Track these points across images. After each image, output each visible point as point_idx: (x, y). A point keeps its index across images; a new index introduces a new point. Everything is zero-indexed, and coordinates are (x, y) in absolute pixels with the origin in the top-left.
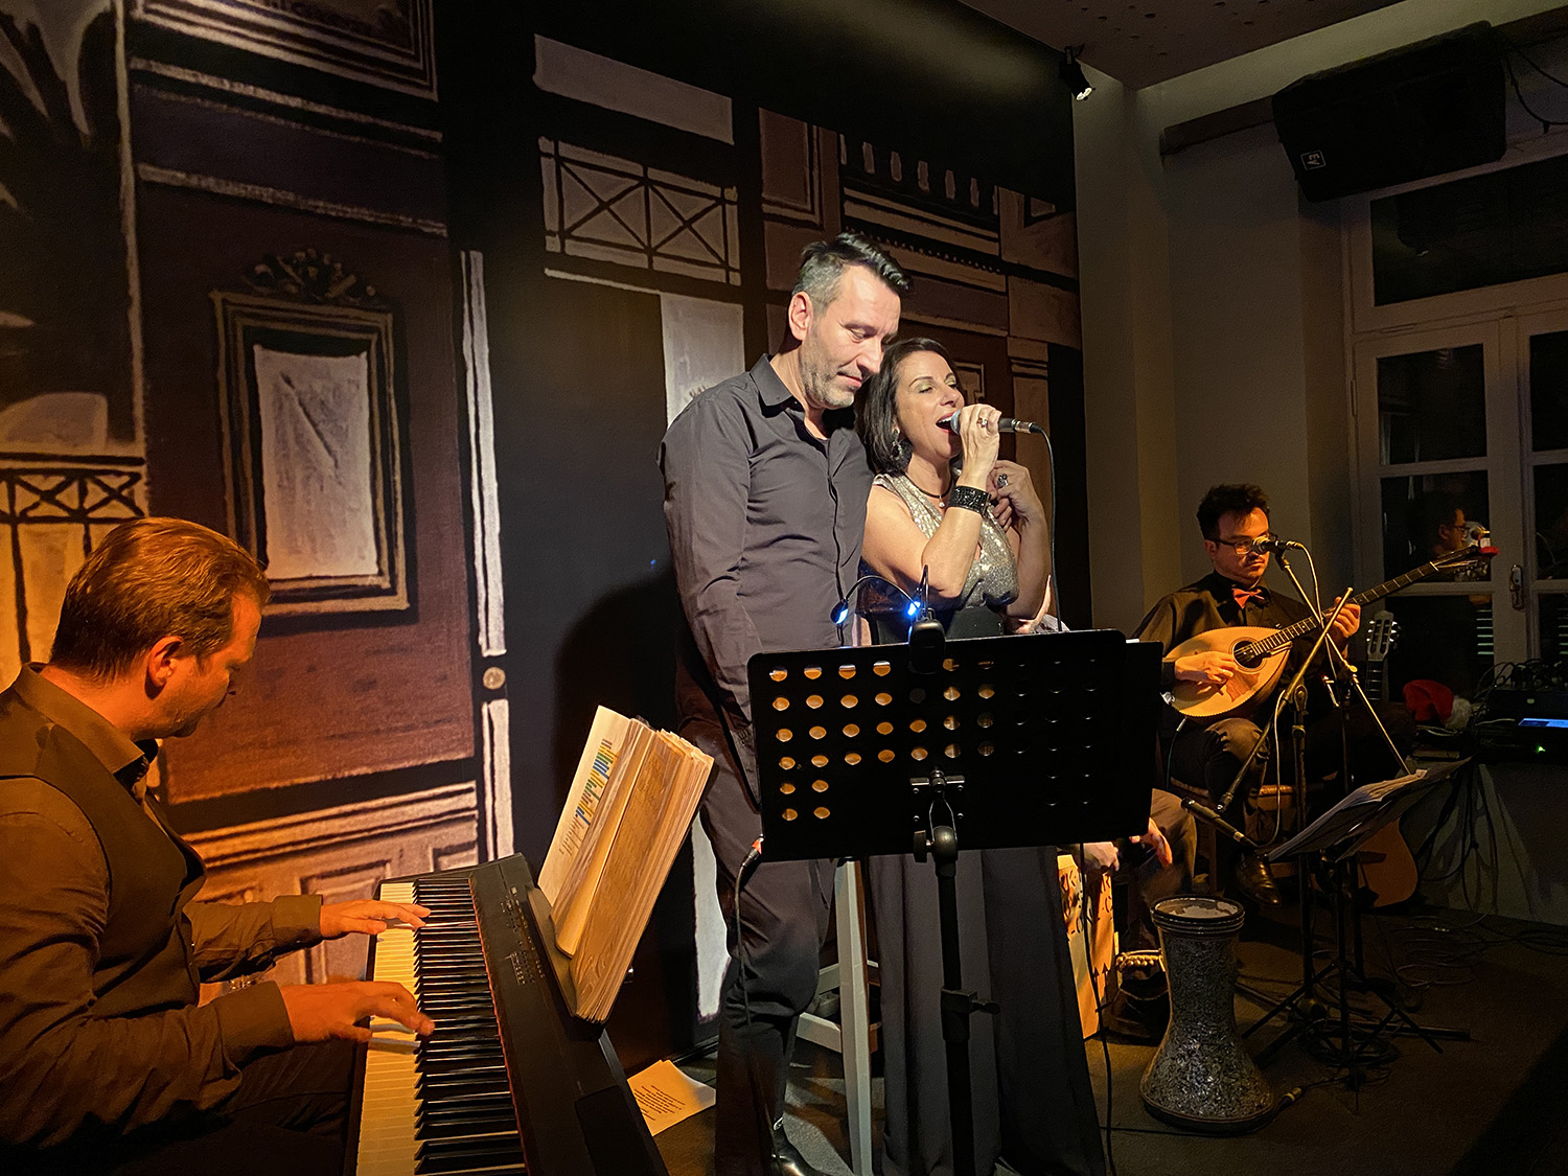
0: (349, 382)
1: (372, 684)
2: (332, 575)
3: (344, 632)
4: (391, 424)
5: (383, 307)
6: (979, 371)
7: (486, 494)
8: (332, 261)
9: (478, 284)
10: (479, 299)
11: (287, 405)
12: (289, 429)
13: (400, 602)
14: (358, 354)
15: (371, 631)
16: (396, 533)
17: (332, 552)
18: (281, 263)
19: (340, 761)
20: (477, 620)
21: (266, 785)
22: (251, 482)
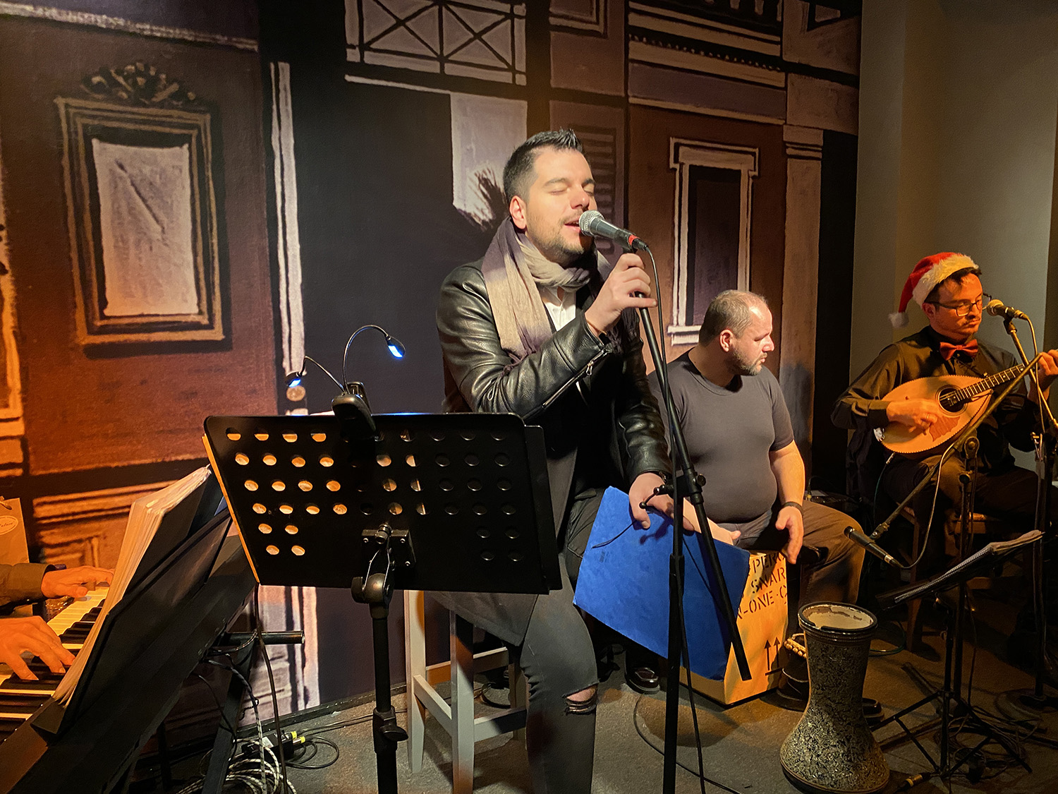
0: (173, 167)
1: (195, 394)
2: (161, 313)
3: (169, 356)
4: (209, 200)
5: (202, 109)
6: (753, 154)
7: (290, 253)
8: (158, 73)
9: (285, 89)
10: (286, 101)
11: (120, 185)
12: (123, 203)
13: (217, 334)
14: (181, 146)
15: (193, 355)
16: (213, 283)
17: (160, 297)
18: (114, 75)
19: (168, 450)
20: (282, 350)
21: (108, 464)
22: (91, 243)
